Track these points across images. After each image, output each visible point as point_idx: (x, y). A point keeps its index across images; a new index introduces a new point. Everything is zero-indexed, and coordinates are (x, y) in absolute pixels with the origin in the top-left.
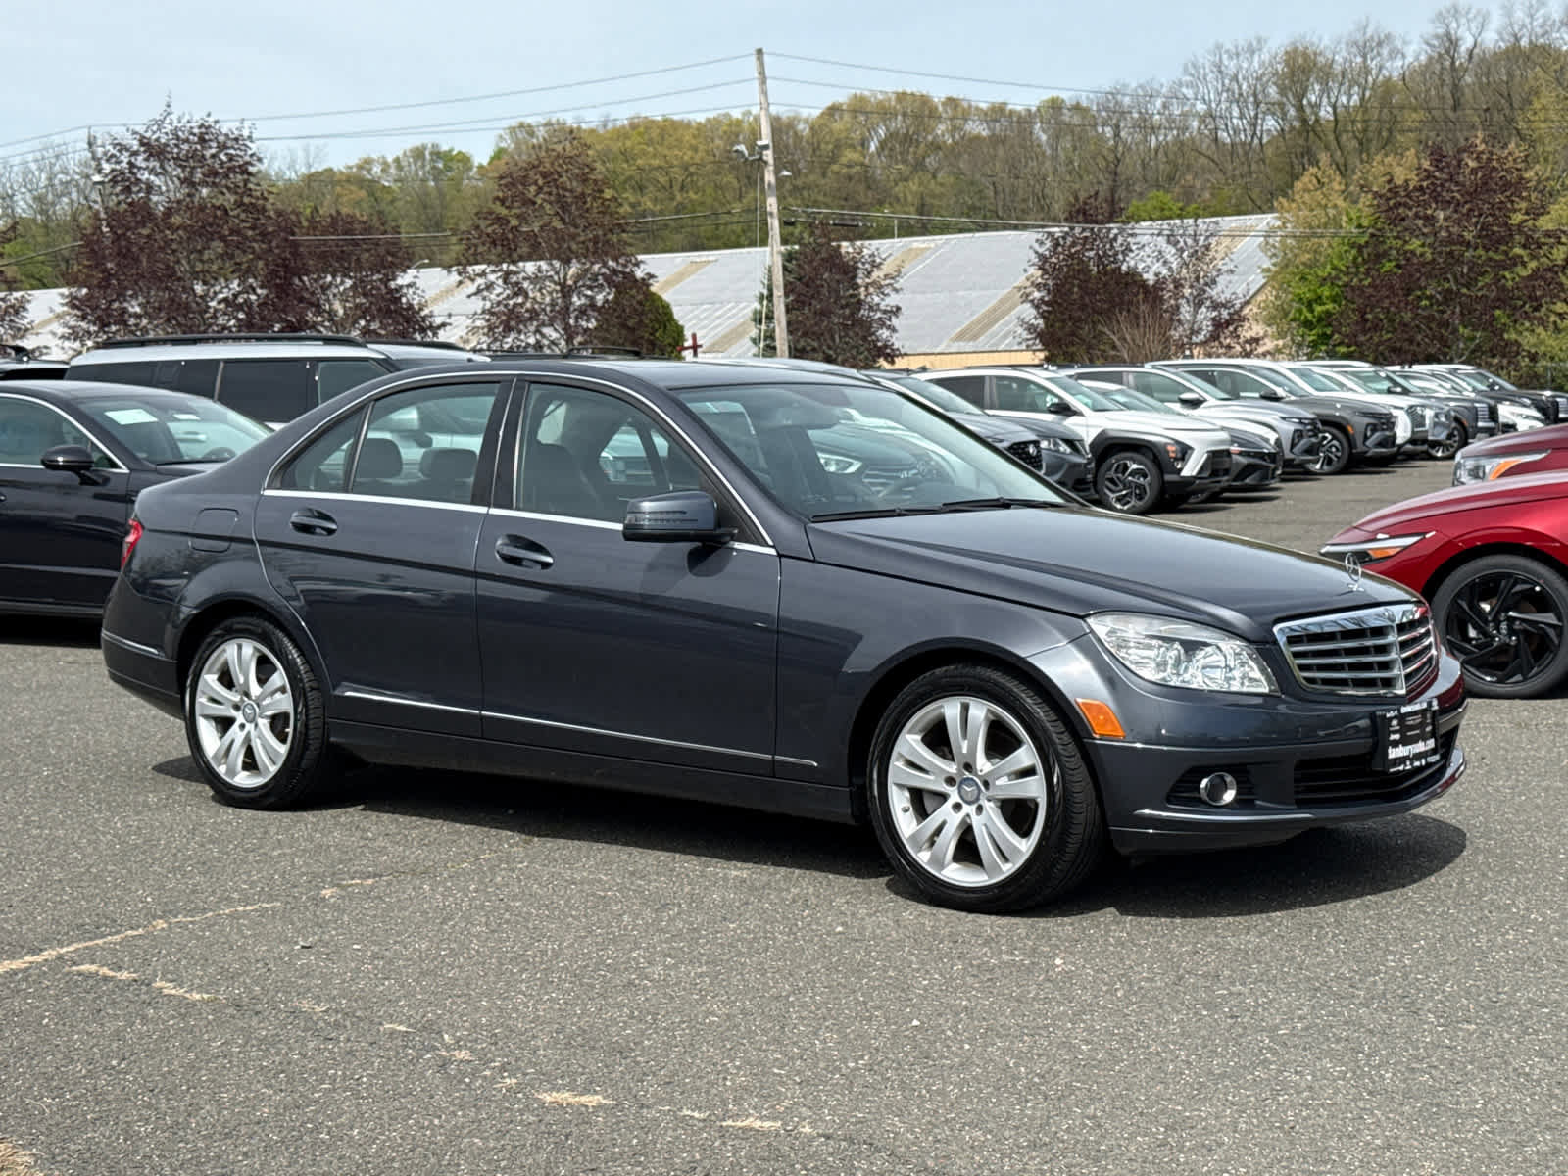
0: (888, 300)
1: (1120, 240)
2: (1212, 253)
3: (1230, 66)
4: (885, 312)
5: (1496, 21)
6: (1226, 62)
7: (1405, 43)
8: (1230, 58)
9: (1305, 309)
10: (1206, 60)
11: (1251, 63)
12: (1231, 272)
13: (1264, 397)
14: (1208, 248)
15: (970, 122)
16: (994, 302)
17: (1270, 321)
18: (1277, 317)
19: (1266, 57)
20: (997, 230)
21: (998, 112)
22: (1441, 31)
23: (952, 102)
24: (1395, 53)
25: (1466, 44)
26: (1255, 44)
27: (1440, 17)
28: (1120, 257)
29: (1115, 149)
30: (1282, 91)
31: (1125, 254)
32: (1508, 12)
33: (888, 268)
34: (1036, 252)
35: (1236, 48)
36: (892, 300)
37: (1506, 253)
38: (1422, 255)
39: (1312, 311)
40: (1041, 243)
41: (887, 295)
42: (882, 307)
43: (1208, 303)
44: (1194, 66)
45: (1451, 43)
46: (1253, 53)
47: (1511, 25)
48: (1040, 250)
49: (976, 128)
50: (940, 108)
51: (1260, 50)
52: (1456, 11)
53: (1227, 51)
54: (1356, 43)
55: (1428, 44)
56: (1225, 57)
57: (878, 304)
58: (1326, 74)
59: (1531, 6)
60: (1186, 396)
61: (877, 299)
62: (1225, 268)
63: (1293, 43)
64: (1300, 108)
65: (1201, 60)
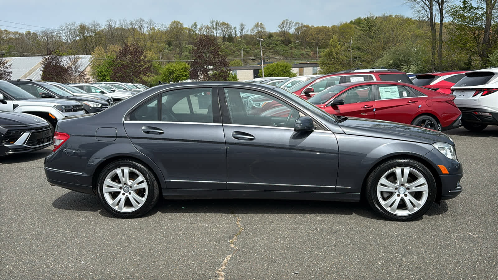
0: (9, 70)
1: (60, 59)
2: (78, 62)
3: (69, 27)
4: (9, 73)
5: (118, 23)
6: (68, 26)
7: (102, 25)
8: (69, 25)
9: (99, 74)
10: (64, 26)
11: (73, 27)
12: (82, 66)
13: (124, 90)
14: (77, 61)
15: (10, 35)
16: (28, 71)
17: (91, 75)
18: (93, 75)
19: (76, 26)
20: (26, 56)
21: (16, 33)
22: (108, 24)
23: (5, 31)
24: (100, 27)
25: (113, 27)
26: (73, 23)
27: (108, 21)
28: (60, 62)
29: (47, 42)
30: (80, 32)
31: (61, 62)
32: (120, 21)
33: (9, 63)
34: (42, 61)
35: (70, 23)
36: (10, 70)
37: (141, 64)
38: (125, 64)
39: (101, 74)
40: (43, 59)
41: (9, 69)
42: (8, 72)
43: (78, 72)
44: (62, 26)
45: (110, 26)
46: (73, 25)
47: (121, 24)
48: (43, 61)
49: (12, 36)
50: (3, 32)
51: (75, 24)
52: (111, 20)
53: (68, 24)
54: (93, 25)
55: (106, 26)
56: (68, 25)
57: (7, 71)
58: (88, 30)
59: (124, 21)
60: (112, 89)
61: (6, 70)
62: (81, 65)
63: (81, 24)
64: (83, 36)
65: (63, 26)
